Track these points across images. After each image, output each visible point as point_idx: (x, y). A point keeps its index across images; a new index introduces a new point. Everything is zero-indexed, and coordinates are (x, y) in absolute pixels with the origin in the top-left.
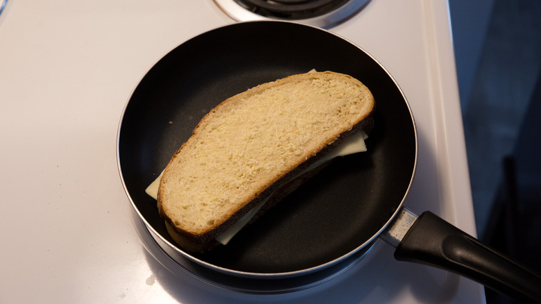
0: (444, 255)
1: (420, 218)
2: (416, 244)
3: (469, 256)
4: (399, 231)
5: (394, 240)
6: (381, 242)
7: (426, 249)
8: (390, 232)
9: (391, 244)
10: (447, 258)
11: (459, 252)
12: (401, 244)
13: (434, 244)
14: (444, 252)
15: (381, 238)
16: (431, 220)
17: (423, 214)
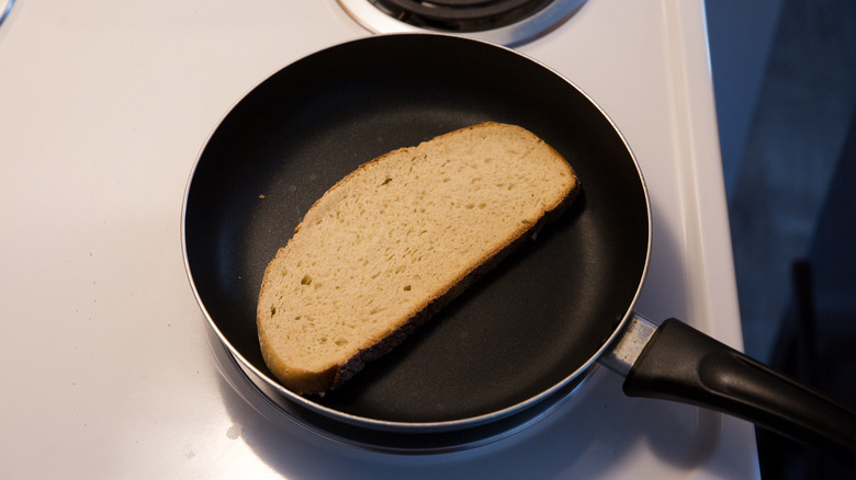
0: (702, 385)
1: (661, 329)
2: (657, 369)
3: (741, 383)
4: (630, 351)
5: (621, 364)
6: (602, 369)
7: (672, 375)
8: (615, 352)
9: (617, 372)
10: (707, 389)
11: (727, 379)
12: (632, 371)
13: (685, 367)
14: (701, 379)
15: (603, 363)
16: (677, 332)
17: (666, 323)
